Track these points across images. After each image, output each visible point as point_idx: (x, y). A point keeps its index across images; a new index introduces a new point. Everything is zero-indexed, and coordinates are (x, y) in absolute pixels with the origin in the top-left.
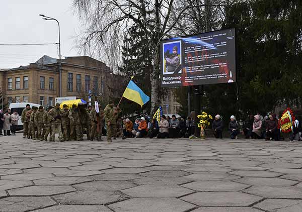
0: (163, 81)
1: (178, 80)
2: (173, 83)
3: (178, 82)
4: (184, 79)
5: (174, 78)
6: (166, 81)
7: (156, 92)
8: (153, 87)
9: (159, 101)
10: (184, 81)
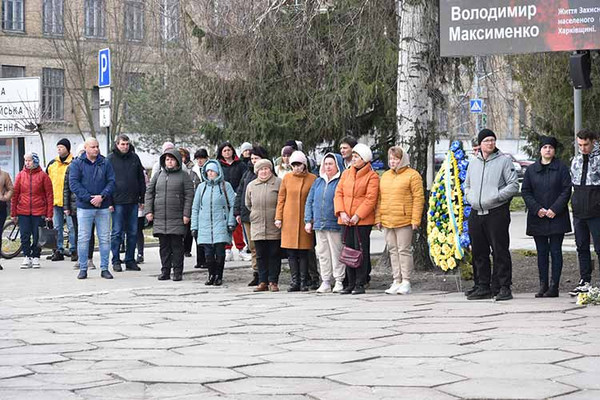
0: (455, 24)
1: (523, 22)
2: (500, 34)
3: (524, 32)
4: (555, 17)
5: (502, 12)
6: (465, 25)
7: (418, 67)
8: (403, 45)
9: (438, 98)
10: (555, 29)
